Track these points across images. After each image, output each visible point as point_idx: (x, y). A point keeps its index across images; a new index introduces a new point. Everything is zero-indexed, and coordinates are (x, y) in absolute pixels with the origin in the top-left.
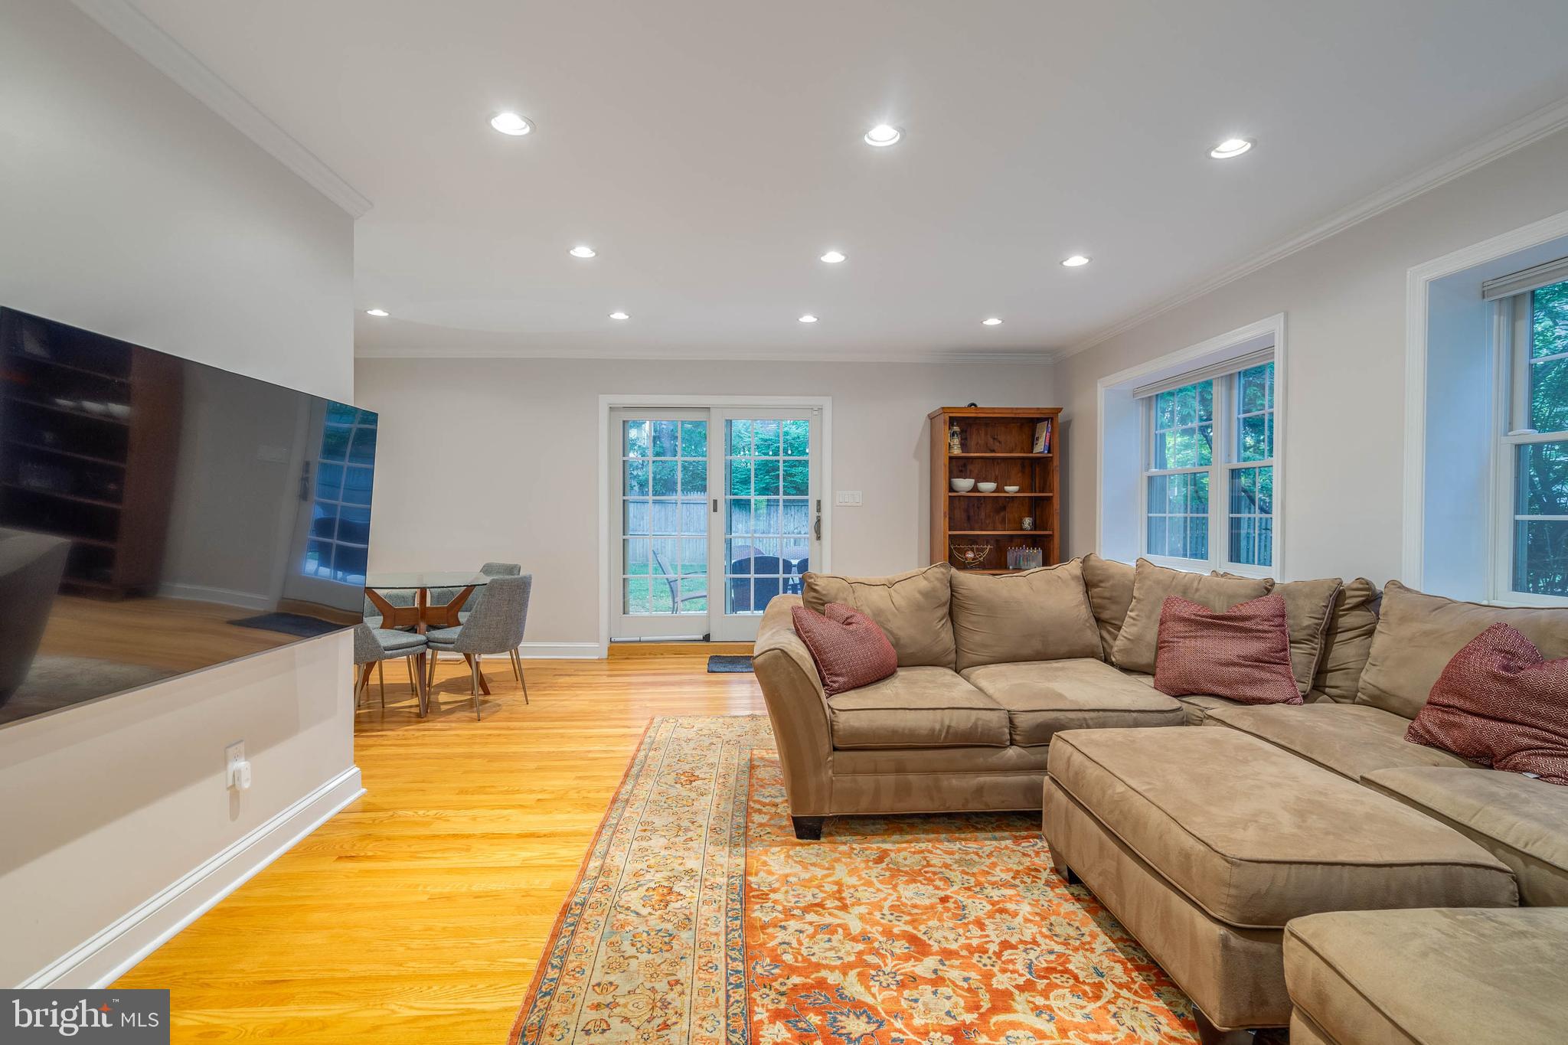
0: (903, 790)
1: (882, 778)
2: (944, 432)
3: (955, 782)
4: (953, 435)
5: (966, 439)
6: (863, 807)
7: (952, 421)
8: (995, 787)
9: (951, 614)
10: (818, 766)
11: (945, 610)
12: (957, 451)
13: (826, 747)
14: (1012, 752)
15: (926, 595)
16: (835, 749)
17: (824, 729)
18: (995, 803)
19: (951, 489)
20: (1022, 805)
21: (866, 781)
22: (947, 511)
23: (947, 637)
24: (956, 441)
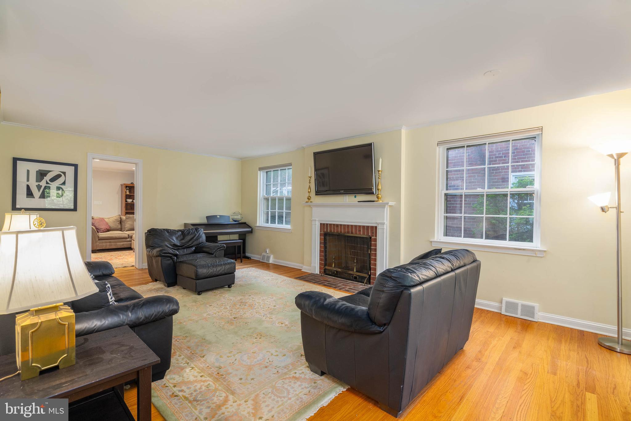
0: (111, 245)
1: (107, 244)
2: (124, 189)
3: (119, 243)
4: (127, 189)
5: (130, 190)
6: (104, 248)
7: (126, 187)
8: (125, 244)
9: (121, 223)
10: (96, 242)
11: (119, 222)
12: (128, 193)
13: (97, 240)
14: (128, 239)
15: (116, 220)
16: (99, 240)
17: (97, 237)
18: (126, 246)
19: (126, 201)
20: (129, 246)
21: (104, 244)
22: (125, 206)
23: (119, 226)
24: (128, 191)
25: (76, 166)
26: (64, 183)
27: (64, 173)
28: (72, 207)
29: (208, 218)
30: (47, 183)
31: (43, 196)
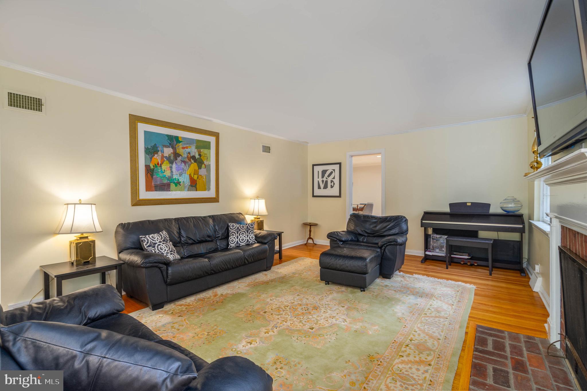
25: (340, 164)
26: (334, 178)
27: (334, 170)
28: (338, 195)
29: (451, 205)
30: (327, 179)
31: (326, 187)
